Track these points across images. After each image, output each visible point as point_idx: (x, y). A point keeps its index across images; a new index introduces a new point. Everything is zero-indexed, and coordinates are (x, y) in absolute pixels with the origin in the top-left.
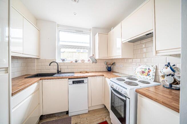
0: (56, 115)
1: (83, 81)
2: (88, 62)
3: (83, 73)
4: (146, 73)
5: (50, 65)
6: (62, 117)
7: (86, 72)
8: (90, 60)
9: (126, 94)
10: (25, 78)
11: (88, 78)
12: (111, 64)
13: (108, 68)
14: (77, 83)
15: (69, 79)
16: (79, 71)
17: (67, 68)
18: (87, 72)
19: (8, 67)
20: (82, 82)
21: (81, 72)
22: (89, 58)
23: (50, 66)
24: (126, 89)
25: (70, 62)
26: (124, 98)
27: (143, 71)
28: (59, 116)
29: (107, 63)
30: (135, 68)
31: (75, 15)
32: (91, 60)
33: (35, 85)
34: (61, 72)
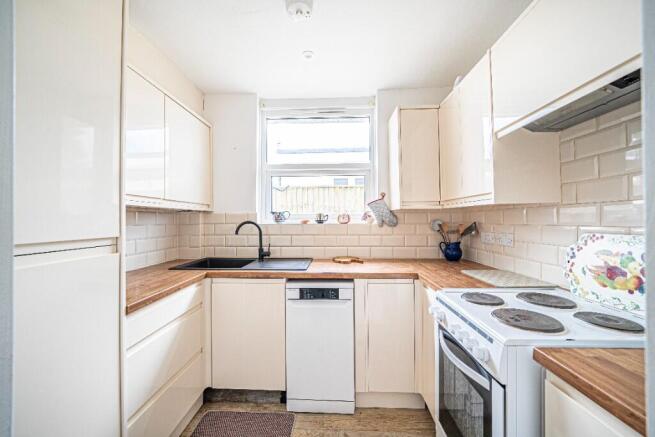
0: (251, 397)
1: (336, 291)
2: (364, 222)
3: (340, 262)
4: (629, 276)
5: (237, 233)
6: (265, 408)
7: (356, 260)
8: (372, 214)
9: (489, 361)
10: (171, 269)
11: (355, 280)
12: (462, 230)
13: (448, 245)
14: (315, 297)
15: (290, 280)
16: (327, 257)
17: (289, 244)
18: (359, 262)
19: (118, 235)
20: (334, 294)
21: (334, 260)
22: (368, 209)
23: (237, 236)
24: (491, 340)
25: (299, 222)
26: (483, 382)
27: (612, 264)
28: (256, 403)
29: (440, 225)
30: (568, 249)
31: (308, 57)
32: (373, 216)
33: (192, 290)
34: (271, 256)
